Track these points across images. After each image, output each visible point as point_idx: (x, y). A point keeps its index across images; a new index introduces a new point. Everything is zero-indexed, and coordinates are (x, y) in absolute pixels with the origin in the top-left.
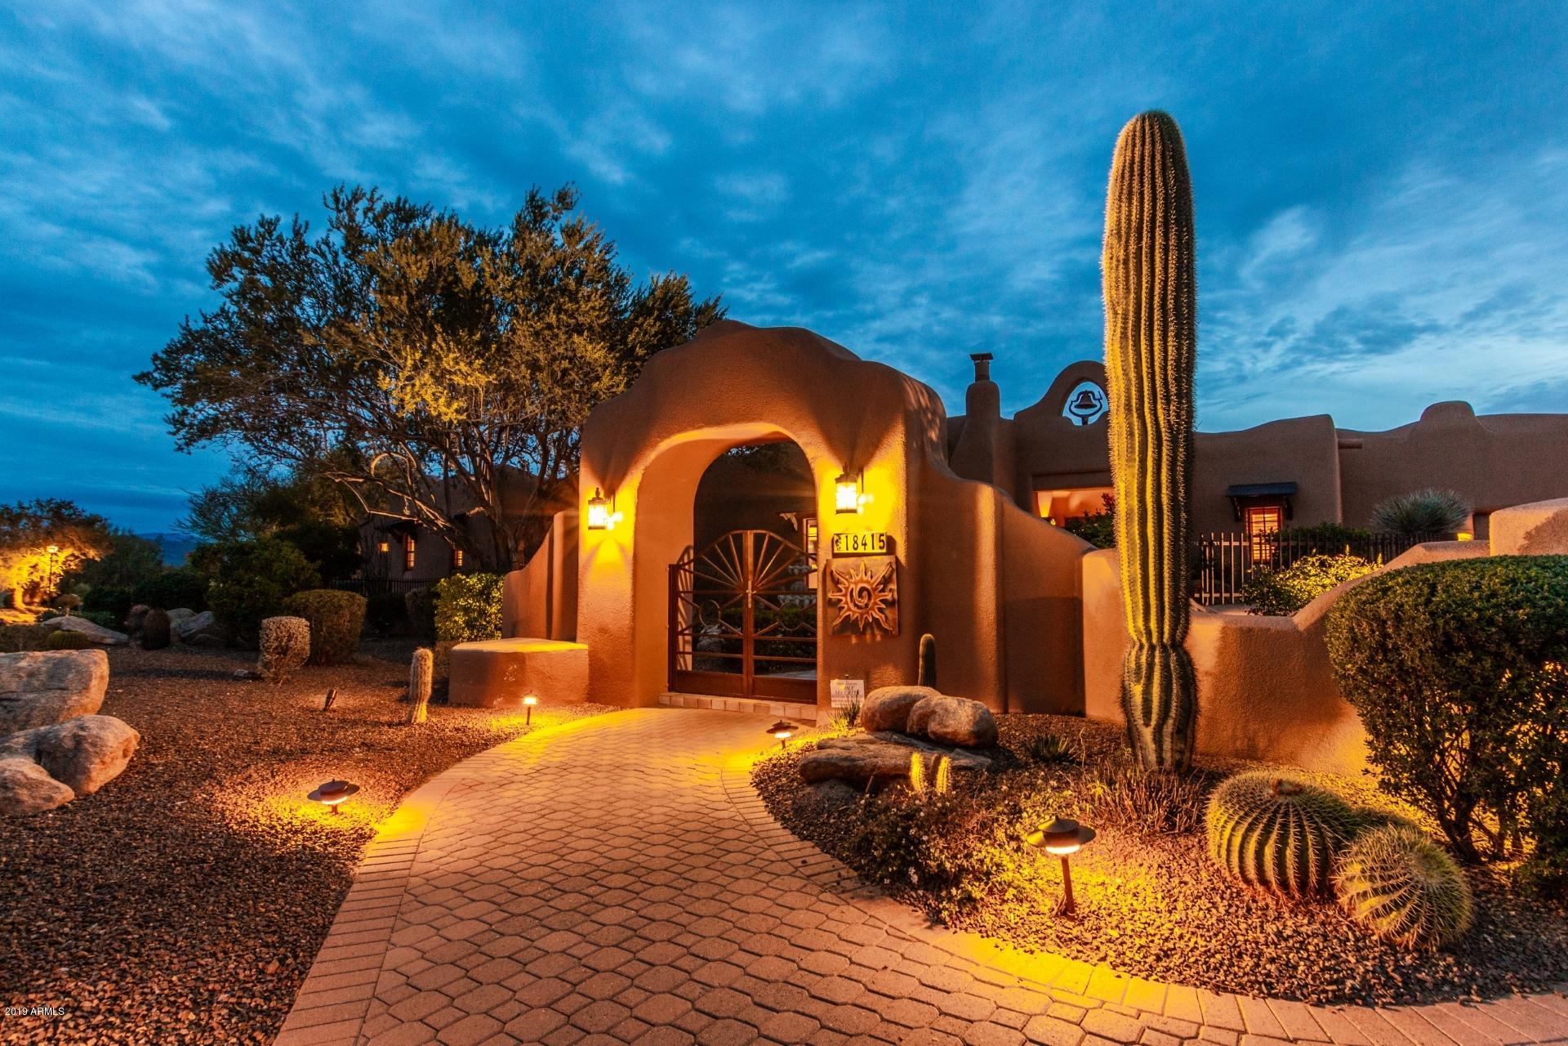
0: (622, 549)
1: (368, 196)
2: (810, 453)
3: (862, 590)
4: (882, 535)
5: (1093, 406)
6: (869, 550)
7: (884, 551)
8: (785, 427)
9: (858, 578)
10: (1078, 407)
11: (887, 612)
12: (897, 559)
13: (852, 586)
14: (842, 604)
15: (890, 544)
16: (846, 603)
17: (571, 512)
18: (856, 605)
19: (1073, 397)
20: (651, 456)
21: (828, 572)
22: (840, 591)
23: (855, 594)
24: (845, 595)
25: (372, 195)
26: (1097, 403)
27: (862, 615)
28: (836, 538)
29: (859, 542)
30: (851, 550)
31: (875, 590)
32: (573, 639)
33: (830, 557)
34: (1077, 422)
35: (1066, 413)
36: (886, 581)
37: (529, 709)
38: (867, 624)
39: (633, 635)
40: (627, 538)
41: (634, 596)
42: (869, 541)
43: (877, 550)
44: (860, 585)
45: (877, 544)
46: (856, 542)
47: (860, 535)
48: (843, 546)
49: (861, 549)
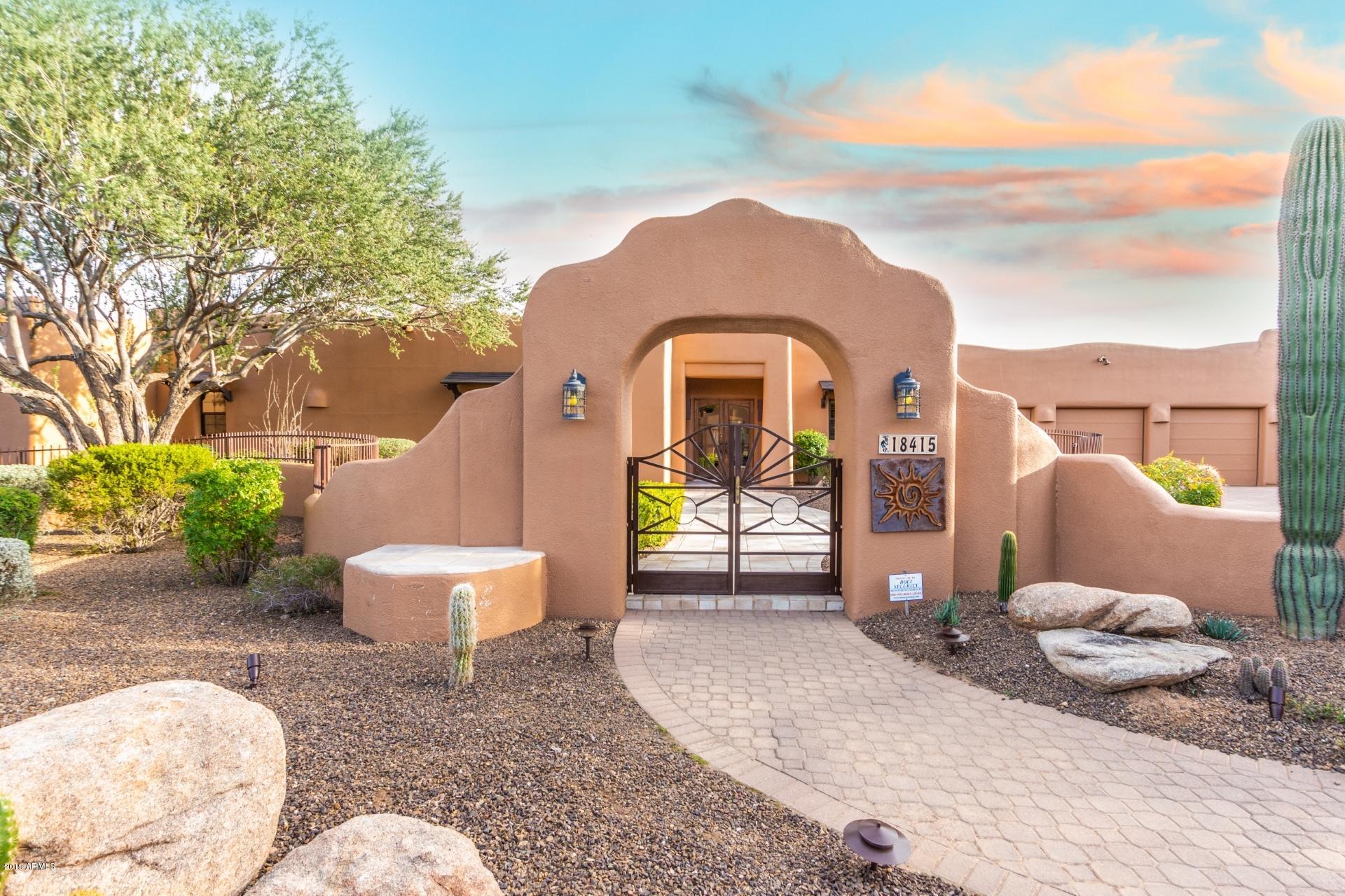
3: (912, 489)
4: (932, 439)
7: (934, 453)
9: (908, 478)
13: (903, 485)
14: (889, 502)
16: (895, 501)
18: (904, 503)
21: (873, 471)
22: (889, 490)
23: (905, 493)
24: (893, 494)
27: (910, 513)
28: (882, 439)
29: (908, 444)
30: (898, 451)
31: (925, 489)
42: (918, 443)
43: (926, 452)
44: (910, 485)
45: (927, 446)
46: (903, 444)
47: (909, 438)
48: (890, 447)
49: (909, 451)
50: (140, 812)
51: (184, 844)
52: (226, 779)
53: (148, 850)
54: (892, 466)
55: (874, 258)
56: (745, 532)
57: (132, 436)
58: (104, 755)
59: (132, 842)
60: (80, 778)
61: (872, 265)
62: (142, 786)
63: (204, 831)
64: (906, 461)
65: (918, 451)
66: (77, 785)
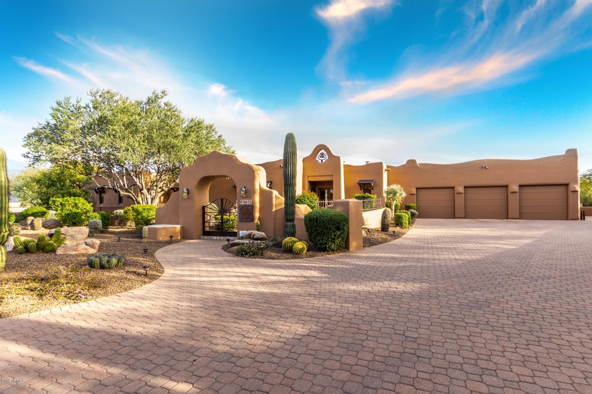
4: (250, 201)
5: (324, 157)
7: (251, 204)
10: (320, 157)
11: (251, 217)
16: (243, 215)
19: (319, 154)
21: (239, 208)
22: (242, 212)
26: (325, 156)
27: (246, 217)
28: (241, 201)
30: (244, 204)
31: (249, 212)
32: (178, 224)
34: (320, 161)
35: (317, 159)
36: (251, 210)
44: (246, 211)
45: (249, 203)
47: (246, 201)
48: (242, 203)
49: (246, 204)
54: (243, 207)
55: (239, 161)
56: (224, 222)
57: (146, 203)
61: (239, 163)
64: (245, 206)
65: (248, 204)
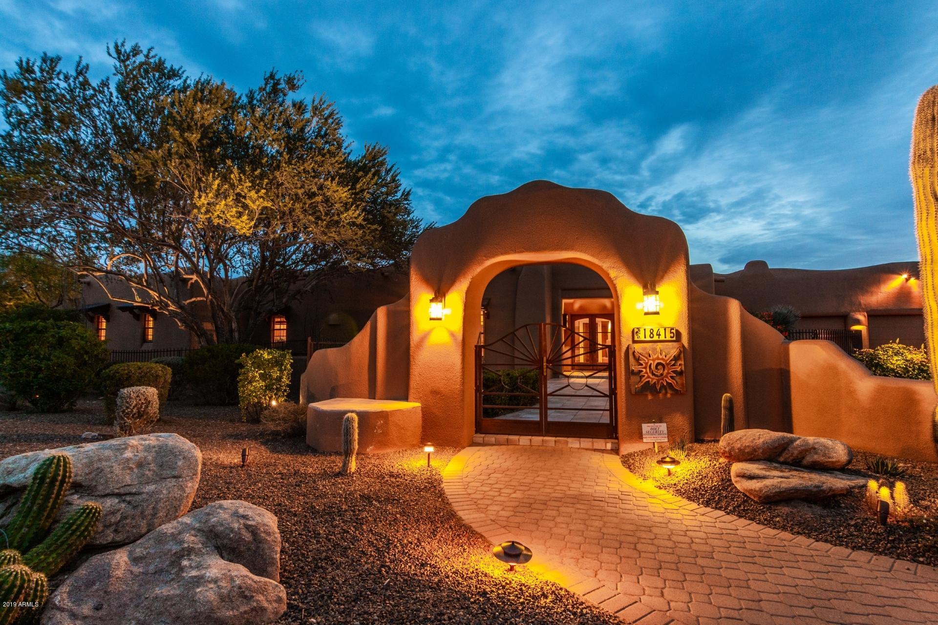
0: (452, 335)
1: (145, 52)
2: (613, 274)
3: (658, 364)
4: (672, 329)
6: (662, 338)
7: (674, 339)
8: (593, 255)
9: (655, 357)
11: (677, 379)
12: (683, 346)
13: (652, 362)
14: (642, 374)
15: (678, 334)
16: (646, 373)
17: (399, 305)
18: (653, 374)
20: (478, 270)
21: (631, 352)
22: (642, 365)
23: (653, 367)
24: (645, 368)
25: (149, 52)
27: (658, 381)
28: (636, 330)
29: (655, 333)
30: (648, 339)
31: (668, 364)
32: (406, 398)
33: (631, 342)
36: (676, 358)
37: (429, 455)
38: (663, 386)
39: (463, 396)
40: (457, 325)
41: (463, 368)
42: (662, 332)
43: (668, 338)
44: (657, 361)
45: (668, 335)
46: (652, 333)
47: (656, 329)
48: (642, 335)
49: (656, 338)
50: (128, 479)
51: (144, 496)
52: (168, 472)
53: (128, 496)
54: (644, 348)
56: (551, 394)
58: (118, 454)
59: (122, 491)
60: (106, 461)
62: (131, 469)
63: (153, 492)
66: (104, 463)
